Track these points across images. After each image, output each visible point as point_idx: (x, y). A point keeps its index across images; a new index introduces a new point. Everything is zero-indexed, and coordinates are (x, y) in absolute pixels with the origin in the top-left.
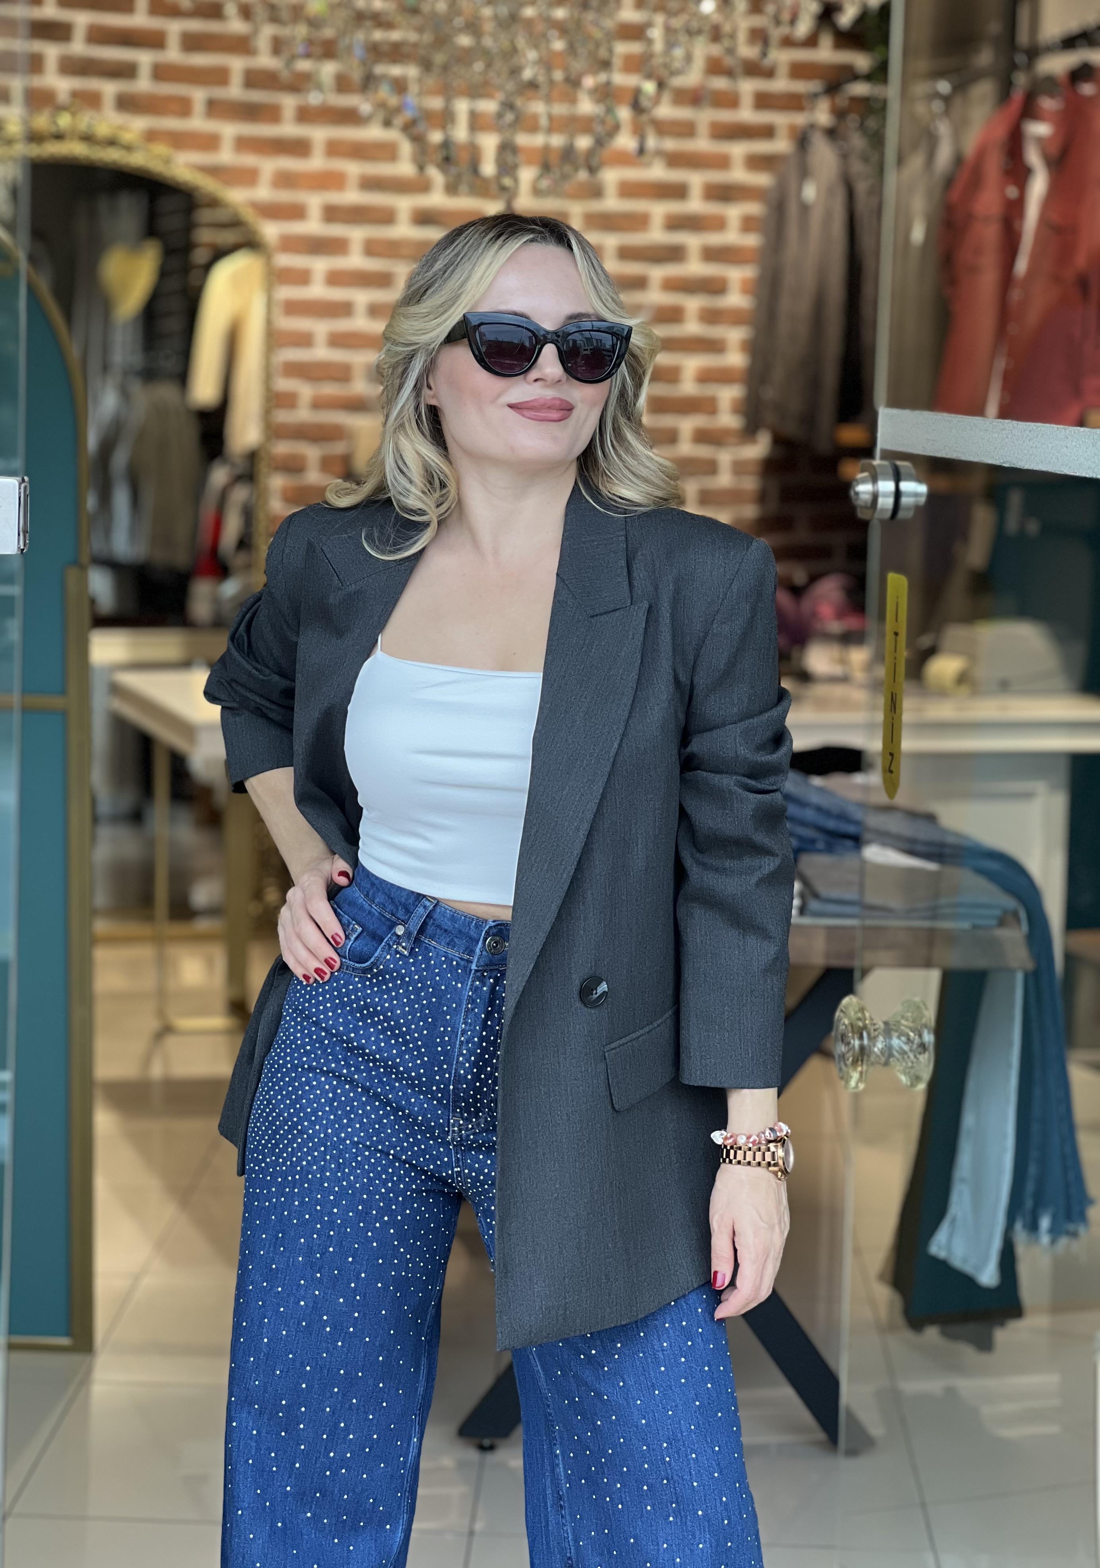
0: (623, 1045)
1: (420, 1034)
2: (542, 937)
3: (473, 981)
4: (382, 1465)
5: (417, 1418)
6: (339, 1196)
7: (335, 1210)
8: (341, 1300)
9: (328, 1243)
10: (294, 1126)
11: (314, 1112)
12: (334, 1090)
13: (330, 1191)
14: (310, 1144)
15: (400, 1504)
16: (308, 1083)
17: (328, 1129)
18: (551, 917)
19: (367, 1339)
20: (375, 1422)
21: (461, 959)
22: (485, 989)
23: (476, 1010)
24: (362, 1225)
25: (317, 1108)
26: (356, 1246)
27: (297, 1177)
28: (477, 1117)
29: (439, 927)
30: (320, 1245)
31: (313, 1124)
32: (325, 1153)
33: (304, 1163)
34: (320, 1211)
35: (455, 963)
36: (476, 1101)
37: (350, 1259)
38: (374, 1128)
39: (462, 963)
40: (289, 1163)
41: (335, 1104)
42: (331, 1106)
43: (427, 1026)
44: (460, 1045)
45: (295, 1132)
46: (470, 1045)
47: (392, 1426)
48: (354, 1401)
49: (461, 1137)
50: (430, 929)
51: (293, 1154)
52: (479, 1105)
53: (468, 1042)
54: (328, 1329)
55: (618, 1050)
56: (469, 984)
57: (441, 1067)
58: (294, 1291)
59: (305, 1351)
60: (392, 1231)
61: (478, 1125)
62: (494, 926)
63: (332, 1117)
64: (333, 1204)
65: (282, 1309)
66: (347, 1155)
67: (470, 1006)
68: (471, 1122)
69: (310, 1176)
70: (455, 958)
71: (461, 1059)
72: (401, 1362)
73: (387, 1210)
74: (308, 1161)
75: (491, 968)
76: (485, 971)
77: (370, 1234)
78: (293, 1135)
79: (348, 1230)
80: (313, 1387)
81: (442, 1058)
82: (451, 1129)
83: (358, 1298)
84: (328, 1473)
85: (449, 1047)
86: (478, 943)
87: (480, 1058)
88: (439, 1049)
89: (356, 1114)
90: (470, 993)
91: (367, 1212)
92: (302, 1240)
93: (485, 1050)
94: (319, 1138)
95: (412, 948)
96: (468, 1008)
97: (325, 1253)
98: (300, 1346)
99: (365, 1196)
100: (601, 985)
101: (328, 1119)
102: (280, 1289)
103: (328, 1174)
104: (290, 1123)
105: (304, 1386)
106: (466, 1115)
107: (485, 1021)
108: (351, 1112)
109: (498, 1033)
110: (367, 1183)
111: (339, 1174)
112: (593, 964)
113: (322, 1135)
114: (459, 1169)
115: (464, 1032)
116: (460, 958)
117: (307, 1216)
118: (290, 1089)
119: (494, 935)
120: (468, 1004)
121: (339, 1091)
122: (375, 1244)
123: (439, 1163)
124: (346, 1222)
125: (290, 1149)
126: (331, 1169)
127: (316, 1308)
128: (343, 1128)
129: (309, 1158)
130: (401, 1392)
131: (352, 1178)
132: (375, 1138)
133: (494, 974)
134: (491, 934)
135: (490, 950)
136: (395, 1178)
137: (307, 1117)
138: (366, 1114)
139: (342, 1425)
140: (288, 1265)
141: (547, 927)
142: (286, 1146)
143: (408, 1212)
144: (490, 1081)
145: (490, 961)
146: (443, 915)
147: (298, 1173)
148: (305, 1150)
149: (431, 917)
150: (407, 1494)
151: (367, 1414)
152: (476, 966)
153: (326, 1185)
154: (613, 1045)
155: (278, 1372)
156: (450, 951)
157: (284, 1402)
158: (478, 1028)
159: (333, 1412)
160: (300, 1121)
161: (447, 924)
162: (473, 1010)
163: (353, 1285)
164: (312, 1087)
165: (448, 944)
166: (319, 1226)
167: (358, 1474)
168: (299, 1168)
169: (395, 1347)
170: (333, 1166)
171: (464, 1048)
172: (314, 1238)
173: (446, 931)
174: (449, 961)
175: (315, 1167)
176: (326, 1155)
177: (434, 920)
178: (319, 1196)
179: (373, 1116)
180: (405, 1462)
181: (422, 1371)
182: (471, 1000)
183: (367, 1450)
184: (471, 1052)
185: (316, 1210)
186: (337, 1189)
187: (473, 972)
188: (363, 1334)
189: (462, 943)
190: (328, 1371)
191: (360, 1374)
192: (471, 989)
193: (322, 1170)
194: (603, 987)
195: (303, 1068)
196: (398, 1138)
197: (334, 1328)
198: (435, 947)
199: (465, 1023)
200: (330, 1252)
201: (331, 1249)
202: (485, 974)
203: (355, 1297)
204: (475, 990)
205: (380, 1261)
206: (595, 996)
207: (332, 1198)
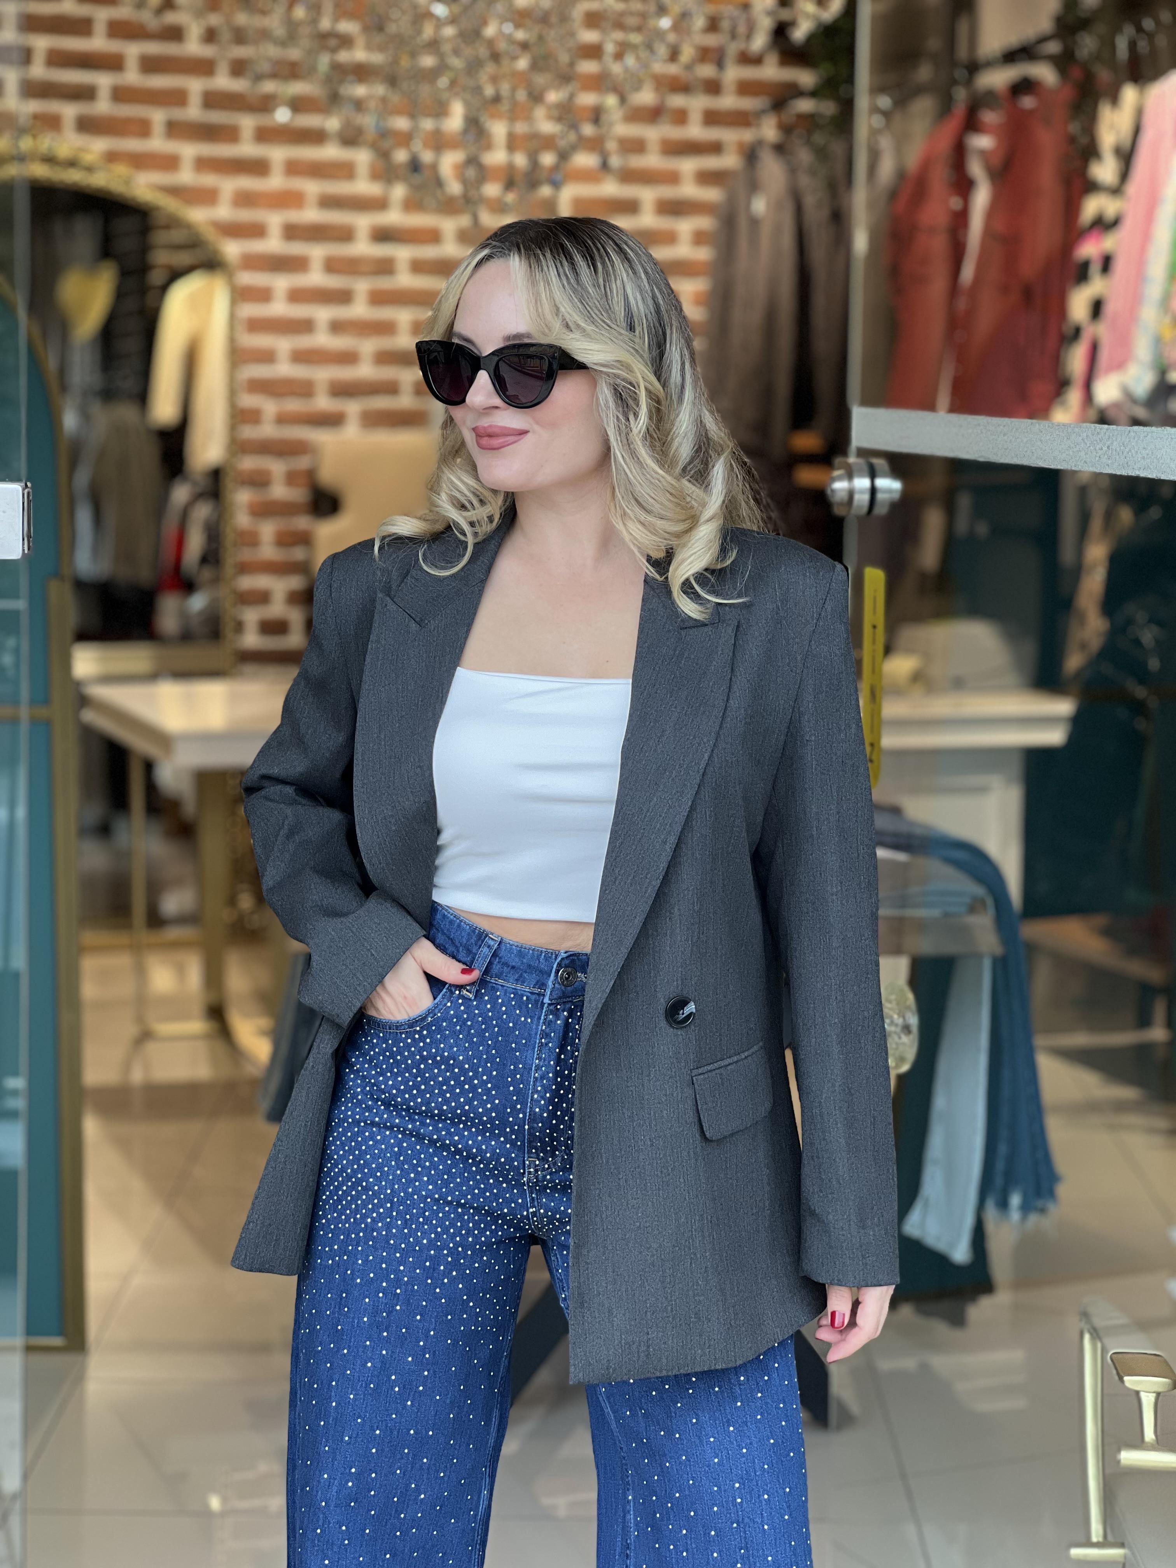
0: (711, 1071)
1: (490, 1075)
2: (624, 952)
3: (546, 1015)
4: (453, 1521)
5: (488, 1470)
6: (405, 1253)
7: (402, 1268)
8: (410, 1359)
9: (395, 1301)
10: (359, 1182)
11: (380, 1168)
12: (399, 1144)
13: (396, 1248)
14: (376, 1201)
15: (471, 1557)
16: (372, 1137)
17: (394, 1184)
18: (634, 931)
19: (438, 1398)
20: (446, 1479)
21: (532, 993)
22: (559, 1022)
23: (550, 1045)
24: (429, 1281)
25: (382, 1163)
26: (424, 1303)
27: (361, 1234)
28: (554, 1156)
29: (506, 964)
30: (386, 1304)
31: (378, 1180)
32: (391, 1209)
33: (369, 1220)
34: (385, 1269)
35: (525, 998)
36: (552, 1139)
37: (418, 1317)
38: (442, 1179)
39: (533, 997)
40: (352, 1220)
41: (402, 1158)
42: (397, 1160)
43: (496, 1066)
44: (534, 1082)
45: (360, 1188)
46: (545, 1082)
47: (463, 1482)
48: (425, 1460)
49: (537, 1178)
50: (496, 968)
51: (357, 1211)
52: (555, 1143)
53: (542, 1078)
54: (397, 1389)
55: (706, 1076)
56: (542, 1018)
57: (513, 1108)
58: (360, 1353)
59: (374, 1414)
60: (461, 1286)
61: (555, 1164)
62: (566, 957)
63: (399, 1172)
64: (398, 1262)
65: (348, 1372)
66: (415, 1211)
67: (543, 1040)
68: (548, 1161)
69: (375, 1234)
70: (525, 993)
71: (536, 1096)
72: (471, 1417)
73: (455, 1265)
74: (372, 1218)
75: (565, 1000)
76: (558, 1004)
77: (438, 1290)
78: (357, 1191)
79: (416, 1287)
80: (383, 1450)
81: (515, 1098)
82: (527, 1171)
83: (427, 1356)
84: (398, 1533)
85: (521, 1086)
86: (550, 976)
87: (555, 1094)
88: (511, 1088)
89: (423, 1167)
90: (544, 1027)
91: (434, 1268)
92: (367, 1300)
93: (560, 1086)
94: (385, 1194)
95: (477, 990)
96: (542, 1043)
97: (392, 1312)
98: (368, 1409)
99: (432, 1252)
100: (689, 1005)
101: (394, 1175)
102: (345, 1351)
103: (394, 1231)
104: (354, 1180)
105: (374, 1451)
106: (542, 1155)
107: (559, 1054)
108: (417, 1165)
109: (572, 1066)
110: (434, 1238)
111: (406, 1231)
112: (680, 982)
113: (389, 1191)
114: (534, 1209)
115: (538, 1068)
116: (530, 993)
117: (372, 1275)
118: (353, 1144)
119: (566, 966)
120: (541, 1039)
121: (405, 1145)
122: (443, 1301)
123: (513, 1205)
124: (413, 1280)
125: (353, 1206)
126: (397, 1226)
127: (384, 1366)
128: (410, 1182)
129: (375, 1215)
130: (471, 1446)
131: (419, 1234)
132: (444, 1190)
133: (568, 1006)
134: (563, 965)
135: (563, 983)
136: (464, 1232)
137: (372, 1173)
138: (434, 1166)
139: (413, 1486)
140: (353, 1326)
141: (629, 941)
142: (349, 1203)
143: (477, 1265)
144: (566, 1118)
145: (564, 993)
146: (510, 951)
147: (362, 1230)
148: (370, 1206)
149: (497, 956)
150: (478, 1547)
151: (438, 1472)
152: (550, 1000)
153: (392, 1242)
154: (700, 1071)
155: (347, 1438)
156: (519, 987)
157: (353, 1470)
158: (552, 1063)
159: (404, 1473)
160: (365, 1178)
161: (515, 961)
162: (547, 1044)
163: (422, 1343)
164: (376, 1142)
165: (517, 980)
166: (384, 1284)
167: (429, 1532)
168: (363, 1226)
169: (465, 1401)
170: (399, 1222)
171: (538, 1084)
172: (379, 1297)
173: (513, 967)
174: (518, 996)
175: (380, 1224)
176: (392, 1212)
177: (500, 958)
178: (385, 1254)
179: (441, 1167)
180: (476, 1515)
181: (493, 1423)
182: (546, 1035)
183: (438, 1508)
184: (546, 1089)
185: (381, 1268)
186: (403, 1246)
187: (546, 1005)
188: (433, 1392)
189: (532, 978)
190: (398, 1432)
191: (431, 1433)
192: (544, 1023)
193: (388, 1226)
194: (691, 1008)
195: (365, 1123)
196: (469, 1186)
197: (403, 1387)
198: (502, 986)
199: (539, 1058)
200: (396, 1310)
201: (398, 1308)
202: (559, 1007)
203: (424, 1355)
204: (548, 1023)
205: (449, 1317)
206: (681, 1017)
207: (398, 1255)
